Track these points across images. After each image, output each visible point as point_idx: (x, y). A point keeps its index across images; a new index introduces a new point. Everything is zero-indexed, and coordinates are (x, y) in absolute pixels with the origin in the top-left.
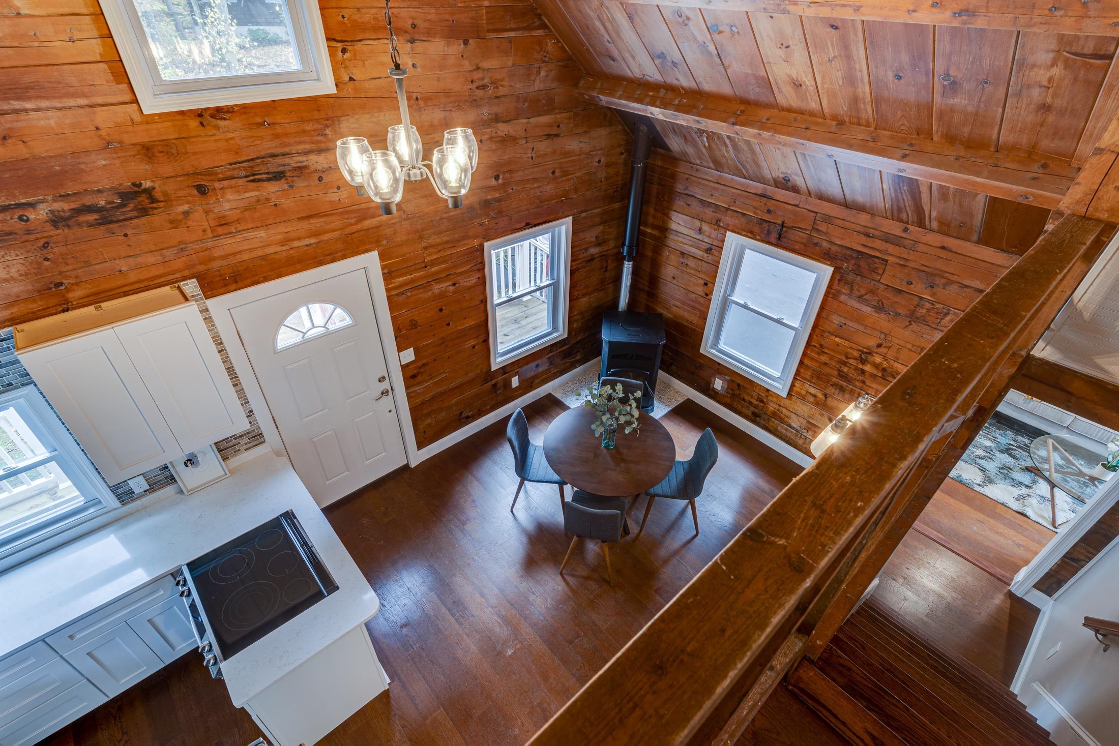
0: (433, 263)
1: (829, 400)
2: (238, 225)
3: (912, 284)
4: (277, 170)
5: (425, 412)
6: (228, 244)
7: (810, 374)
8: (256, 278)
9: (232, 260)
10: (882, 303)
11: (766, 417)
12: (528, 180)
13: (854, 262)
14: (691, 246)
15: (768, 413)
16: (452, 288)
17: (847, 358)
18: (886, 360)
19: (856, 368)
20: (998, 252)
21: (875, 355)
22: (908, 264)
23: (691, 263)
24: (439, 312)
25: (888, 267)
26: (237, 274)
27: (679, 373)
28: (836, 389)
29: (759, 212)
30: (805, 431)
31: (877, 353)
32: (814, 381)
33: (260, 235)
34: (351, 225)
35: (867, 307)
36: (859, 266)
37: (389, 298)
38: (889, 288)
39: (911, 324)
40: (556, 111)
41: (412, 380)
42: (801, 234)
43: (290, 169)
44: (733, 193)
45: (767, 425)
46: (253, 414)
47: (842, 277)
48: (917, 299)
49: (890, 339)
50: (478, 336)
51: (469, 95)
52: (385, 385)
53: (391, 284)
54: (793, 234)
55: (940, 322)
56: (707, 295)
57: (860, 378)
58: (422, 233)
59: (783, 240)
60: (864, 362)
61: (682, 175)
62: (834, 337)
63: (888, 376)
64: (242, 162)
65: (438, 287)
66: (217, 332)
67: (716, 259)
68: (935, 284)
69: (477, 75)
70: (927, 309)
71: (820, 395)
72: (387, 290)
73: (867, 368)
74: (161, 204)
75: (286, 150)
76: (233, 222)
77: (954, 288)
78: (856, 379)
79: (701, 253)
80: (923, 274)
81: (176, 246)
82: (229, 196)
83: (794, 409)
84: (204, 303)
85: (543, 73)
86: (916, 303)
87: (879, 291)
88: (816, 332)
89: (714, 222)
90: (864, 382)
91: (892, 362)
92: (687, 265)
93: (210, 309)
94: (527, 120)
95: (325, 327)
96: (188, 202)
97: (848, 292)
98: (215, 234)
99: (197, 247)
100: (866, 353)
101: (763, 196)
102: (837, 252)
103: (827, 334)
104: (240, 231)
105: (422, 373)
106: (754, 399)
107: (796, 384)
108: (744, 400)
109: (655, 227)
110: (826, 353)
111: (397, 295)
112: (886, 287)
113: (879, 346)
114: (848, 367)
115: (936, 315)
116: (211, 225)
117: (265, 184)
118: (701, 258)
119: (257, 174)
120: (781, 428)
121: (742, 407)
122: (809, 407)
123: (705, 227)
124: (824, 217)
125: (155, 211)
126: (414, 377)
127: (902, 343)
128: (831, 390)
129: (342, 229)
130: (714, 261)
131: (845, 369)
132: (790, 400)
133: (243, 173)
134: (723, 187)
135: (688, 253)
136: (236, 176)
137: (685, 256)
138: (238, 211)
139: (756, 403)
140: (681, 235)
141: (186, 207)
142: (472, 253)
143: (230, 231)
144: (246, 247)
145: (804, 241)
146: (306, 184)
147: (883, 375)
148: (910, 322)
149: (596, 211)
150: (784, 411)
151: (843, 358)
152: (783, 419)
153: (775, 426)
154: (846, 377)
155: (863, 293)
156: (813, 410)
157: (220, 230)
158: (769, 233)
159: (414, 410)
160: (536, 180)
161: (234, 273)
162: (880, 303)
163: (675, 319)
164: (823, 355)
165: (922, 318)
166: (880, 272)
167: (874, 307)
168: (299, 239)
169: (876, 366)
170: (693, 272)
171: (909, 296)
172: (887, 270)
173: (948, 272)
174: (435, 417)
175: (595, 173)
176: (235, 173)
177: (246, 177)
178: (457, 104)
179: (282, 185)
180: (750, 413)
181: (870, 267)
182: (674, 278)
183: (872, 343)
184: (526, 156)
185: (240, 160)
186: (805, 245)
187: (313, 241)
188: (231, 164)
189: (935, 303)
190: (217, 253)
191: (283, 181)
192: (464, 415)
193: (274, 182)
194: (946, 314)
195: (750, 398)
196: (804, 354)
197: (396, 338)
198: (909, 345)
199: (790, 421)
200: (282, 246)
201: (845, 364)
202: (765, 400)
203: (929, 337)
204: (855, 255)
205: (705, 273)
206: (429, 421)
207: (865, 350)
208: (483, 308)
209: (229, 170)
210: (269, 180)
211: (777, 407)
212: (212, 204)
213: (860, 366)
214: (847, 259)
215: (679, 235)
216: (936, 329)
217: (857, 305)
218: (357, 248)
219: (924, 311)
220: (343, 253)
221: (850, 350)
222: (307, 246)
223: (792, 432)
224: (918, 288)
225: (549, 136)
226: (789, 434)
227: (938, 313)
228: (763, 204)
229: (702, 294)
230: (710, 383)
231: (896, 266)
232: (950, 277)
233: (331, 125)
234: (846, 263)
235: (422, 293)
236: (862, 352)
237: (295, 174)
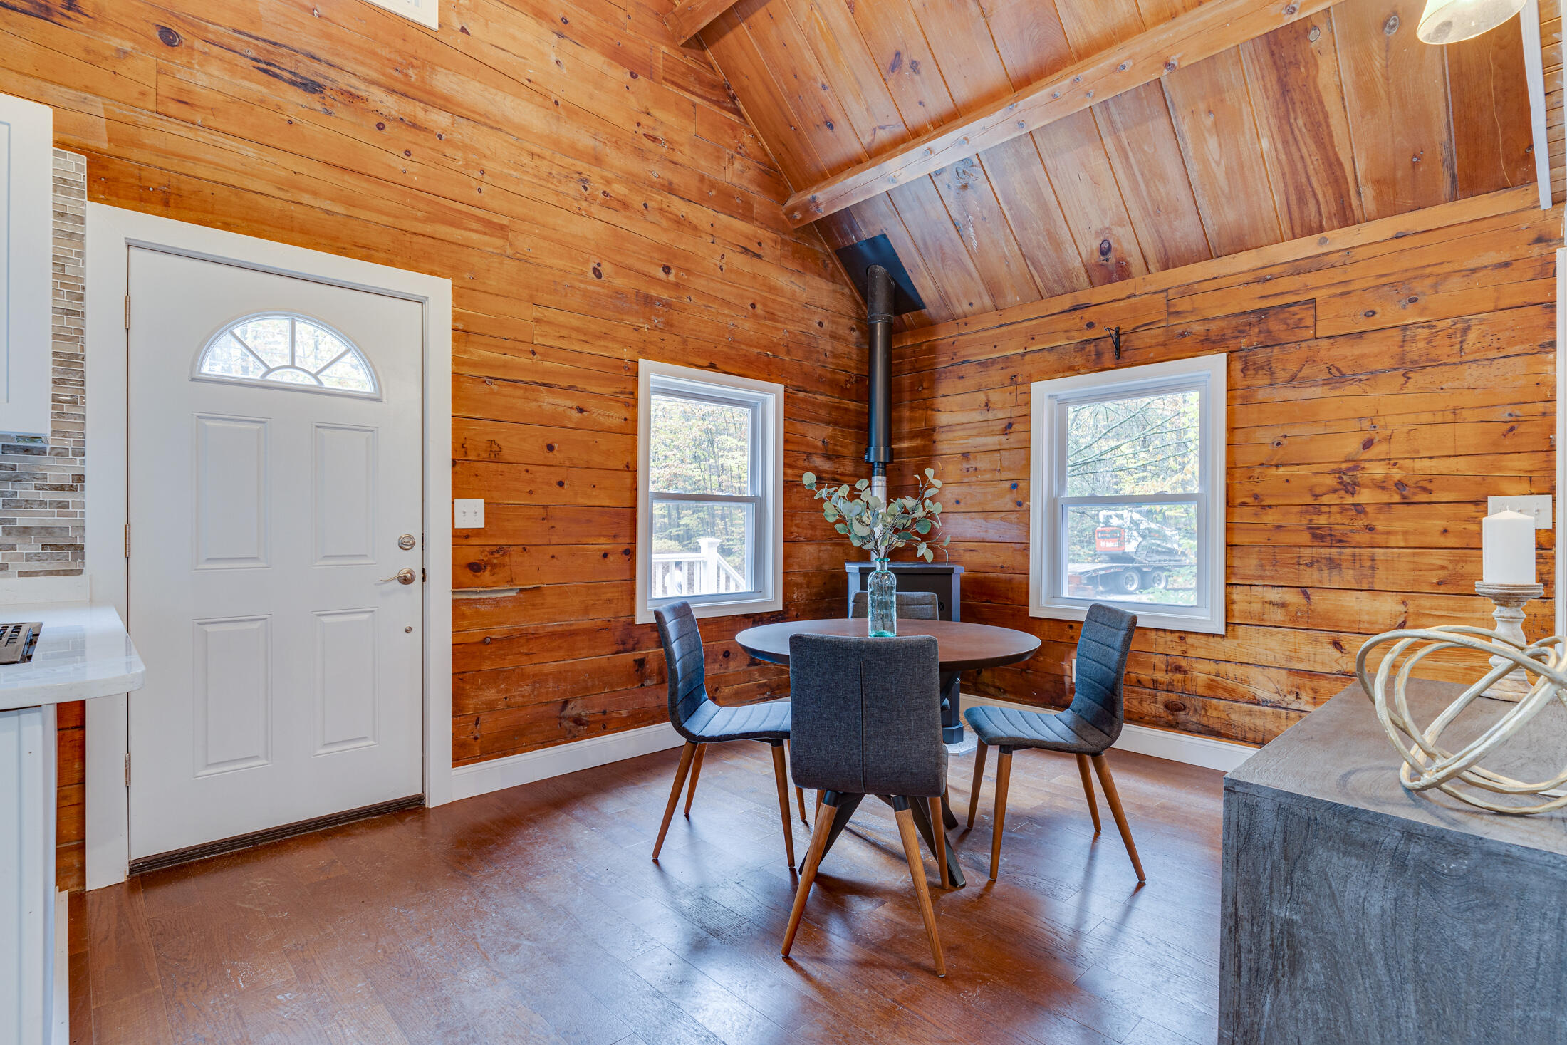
0: (549, 352)
1: (1316, 597)
2: (212, 117)
3: (1374, 313)
4: (312, 78)
5: (487, 666)
6: (175, 136)
7: (1255, 562)
8: (209, 217)
9: (174, 164)
10: (1338, 369)
11: (1197, 702)
12: (715, 298)
13: (1257, 330)
14: (978, 435)
15: (1200, 690)
16: (575, 414)
17: (1316, 496)
18: (1395, 464)
19: (1343, 508)
20: (1499, 195)
21: (1367, 465)
22: (1350, 288)
23: (982, 463)
24: (546, 450)
25: (1319, 310)
26: (175, 192)
27: (998, 684)
28: (1320, 570)
29: (1074, 334)
30: (1293, 697)
31: (1370, 461)
32: (1268, 573)
33: (245, 153)
34: (416, 219)
35: (1313, 389)
36: (1269, 332)
37: (455, 375)
38: (1338, 339)
39: (1409, 378)
40: (756, 222)
41: (469, 573)
42: (1152, 332)
43: (334, 87)
44: (1027, 327)
45: (1204, 721)
46: (83, 488)
47: (1246, 363)
48: (1396, 332)
49: (1382, 423)
50: (614, 536)
51: (633, 139)
52: (410, 561)
53: (465, 352)
54: (1139, 338)
55: (1461, 349)
56: (1020, 504)
57: (1362, 522)
58: (535, 293)
59: (1125, 355)
60: (1350, 488)
61: (944, 341)
62: (1274, 469)
63: (1415, 494)
64: (257, 39)
65: (551, 400)
66: (83, 272)
67: (1022, 436)
68: (1416, 294)
69: (645, 120)
70: (1426, 339)
71: (1293, 597)
72: (456, 361)
73: (1364, 496)
74: (84, 19)
75: (336, 60)
76: (203, 108)
77: (1455, 283)
78: (1352, 531)
79: (995, 439)
80: (1387, 288)
81: (76, 89)
82: (214, 69)
83: (1249, 655)
84: (83, 204)
85: (737, 165)
86: (1400, 339)
87: (1322, 354)
88: (1237, 475)
89: (1007, 382)
90: (1371, 529)
91: (1408, 463)
92: (976, 469)
93: (88, 221)
94: (715, 213)
95: (315, 376)
96: (134, 41)
97: (1267, 381)
98: (161, 109)
99: (118, 111)
100: (1349, 469)
101: (1076, 308)
102: (1223, 329)
103: (1258, 471)
104: (211, 128)
105: (494, 566)
106: (1160, 670)
107: (1235, 597)
108: (1139, 682)
109: (913, 436)
110: (1270, 507)
111: (473, 378)
112: (1331, 341)
113: (1368, 445)
114: (1325, 513)
115: (1447, 342)
116: (160, 92)
117: (285, 86)
118: (998, 448)
119: (275, 66)
120: (1239, 715)
121: (1140, 703)
122: (1280, 637)
123: (995, 396)
124: (1181, 289)
125: (66, 22)
126: (475, 567)
127: (1411, 418)
128: (1311, 577)
129: (397, 217)
130: (1019, 441)
131: (1322, 520)
132: (1235, 637)
133: (254, 54)
134: (1010, 328)
135: (974, 450)
136: (237, 49)
137: (971, 457)
138: (219, 97)
139: (1163, 677)
140: (958, 427)
141: (127, 46)
142: (617, 368)
143: (192, 118)
144: (209, 157)
145: (1161, 340)
146: (354, 120)
147: (1404, 497)
148: (1404, 375)
149: (820, 397)
150: (1230, 669)
151: (1310, 500)
152: (1234, 690)
153: (1223, 715)
154: (1331, 535)
155: (1295, 369)
156: (1292, 639)
157: (173, 108)
158: (1099, 355)
159: (462, 653)
160: (726, 303)
161: (168, 186)
162: (1333, 371)
163: (972, 575)
164: (1266, 514)
165: (1424, 359)
166: (1310, 322)
167: (1326, 383)
168: (315, 194)
169: (1381, 486)
170: (988, 476)
171: (1380, 335)
172: (1319, 314)
173: (1428, 266)
174: (507, 691)
175: (816, 339)
176: (238, 46)
177: (255, 60)
178: (614, 140)
179: (312, 100)
180: (1161, 710)
181: (1288, 325)
182: (958, 502)
183: (1351, 445)
184: (712, 261)
185: (254, 33)
186: (1164, 345)
187: (338, 209)
188: (236, 31)
189: (1434, 323)
190: (149, 138)
191: (317, 96)
192: (572, 710)
193: (300, 91)
194: (1466, 330)
195: (1151, 672)
196: (1229, 529)
197: (454, 463)
198: (1426, 414)
199: (1252, 689)
200: (280, 189)
201: (1316, 509)
202: (1183, 663)
203: (1456, 384)
204: (1254, 319)
205: (1009, 469)
206: (491, 694)
207: (1344, 466)
208: (629, 481)
209: (231, 37)
210: (294, 83)
211: (1212, 667)
212: (177, 64)
213: (1349, 500)
214: (1243, 331)
215: (954, 428)
216: (1461, 363)
217: (1291, 394)
218: (416, 261)
219: (1421, 345)
220: (389, 256)
221: (1314, 480)
222: (327, 212)
223: (1264, 713)
224: (1391, 313)
225: (746, 251)
226: (1259, 722)
227: (1449, 336)
228: (1078, 320)
229: (1011, 506)
230: (1063, 676)
231: (1333, 299)
232: (1436, 270)
233: (418, 67)
234: (1244, 337)
235: (519, 398)
236: (1341, 472)
237: (340, 98)
